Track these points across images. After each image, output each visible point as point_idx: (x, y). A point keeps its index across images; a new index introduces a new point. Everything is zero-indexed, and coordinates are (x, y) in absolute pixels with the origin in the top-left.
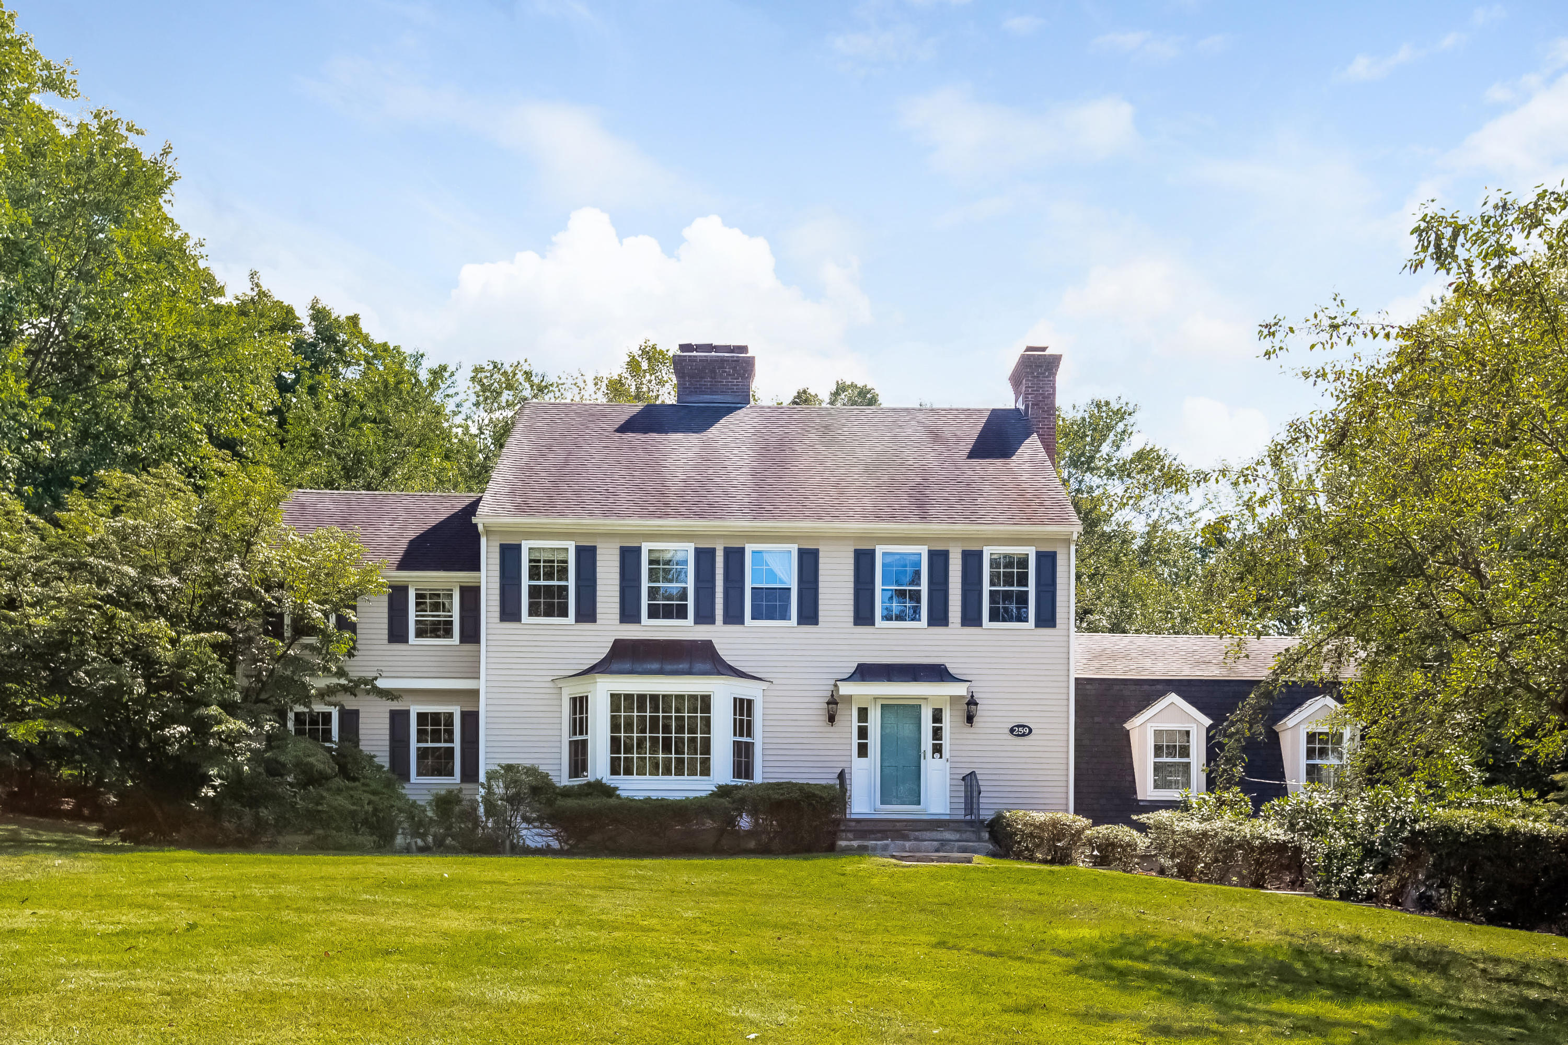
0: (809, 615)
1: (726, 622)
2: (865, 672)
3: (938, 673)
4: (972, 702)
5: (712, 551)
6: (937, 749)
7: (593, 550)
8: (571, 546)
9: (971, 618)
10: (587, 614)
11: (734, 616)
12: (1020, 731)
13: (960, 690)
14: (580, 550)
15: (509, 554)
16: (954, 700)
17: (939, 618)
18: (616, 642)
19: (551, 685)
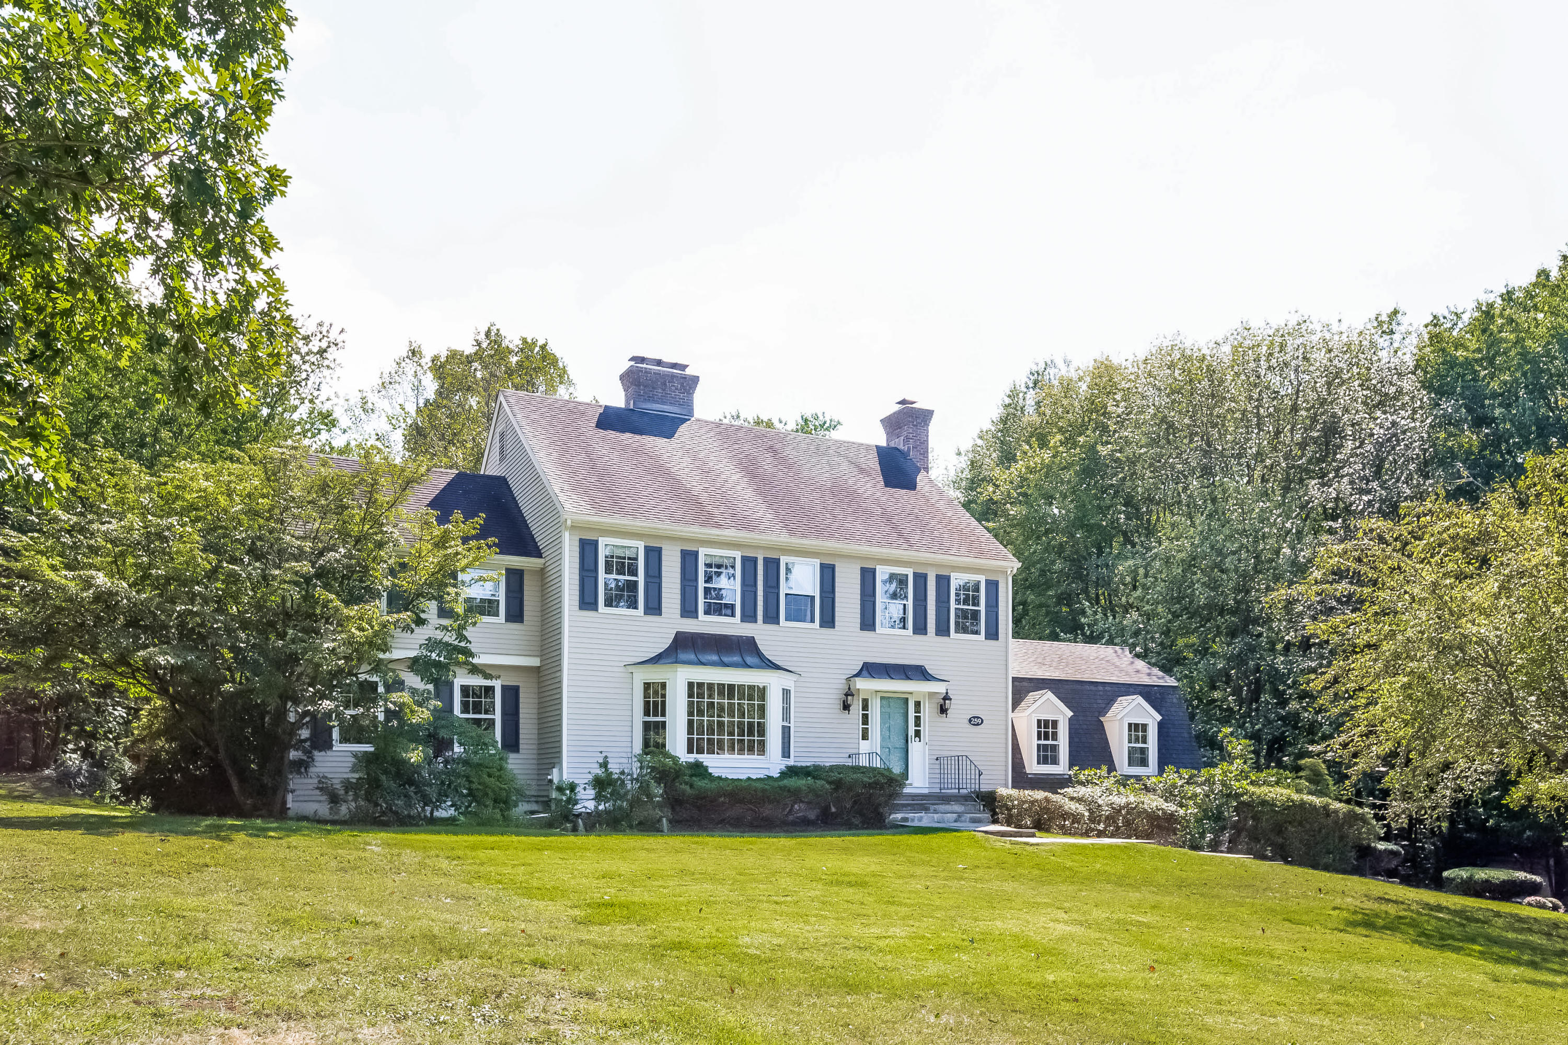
0: (828, 621)
1: (766, 621)
2: (871, 670)
3: (919, 673)
4: (946, 698)
5: (755, 560)
6: (918, 734)
7: (659, 551)
8: (641, 545)
9: (943, 630)
10: (654, 608)
11: (772, 617)
12: (976, 721)
13: (940, 688)
14: (648, 550)
15: (588, 548)
16: (932, 695)
17: (920, 629)
18: (678, 634)
19: (622, 669)
